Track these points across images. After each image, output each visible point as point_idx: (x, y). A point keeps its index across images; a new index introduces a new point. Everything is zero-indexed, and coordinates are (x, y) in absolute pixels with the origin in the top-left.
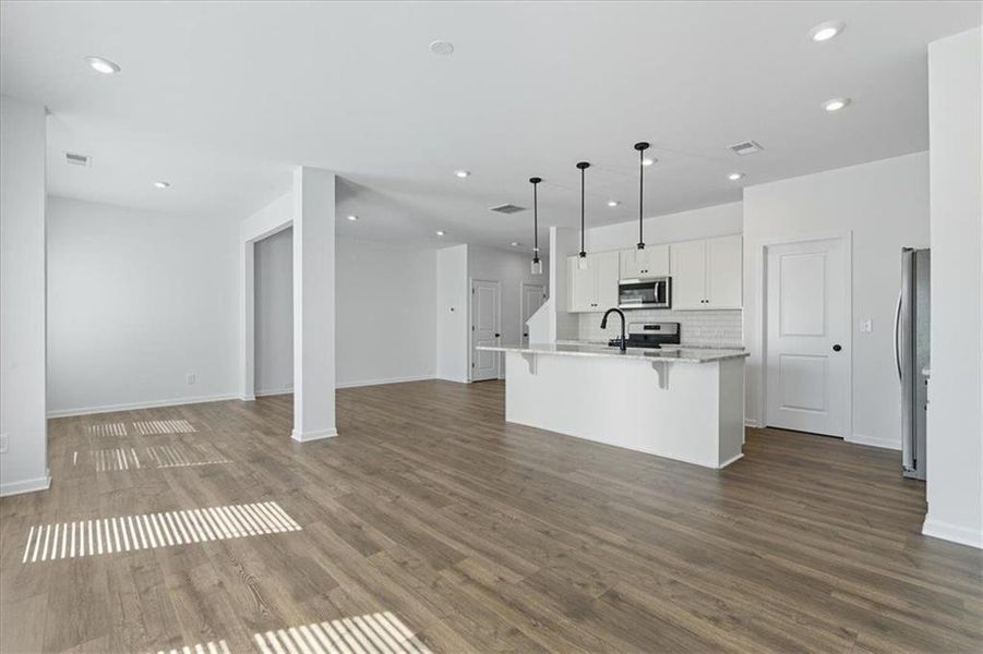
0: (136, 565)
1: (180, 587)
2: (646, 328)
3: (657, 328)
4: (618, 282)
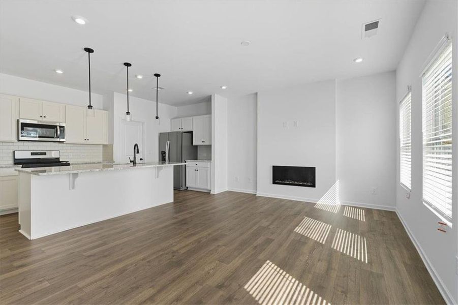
1: (332, 269)
2: (32, 154)
3: (45, 154)
4: (18, 121)
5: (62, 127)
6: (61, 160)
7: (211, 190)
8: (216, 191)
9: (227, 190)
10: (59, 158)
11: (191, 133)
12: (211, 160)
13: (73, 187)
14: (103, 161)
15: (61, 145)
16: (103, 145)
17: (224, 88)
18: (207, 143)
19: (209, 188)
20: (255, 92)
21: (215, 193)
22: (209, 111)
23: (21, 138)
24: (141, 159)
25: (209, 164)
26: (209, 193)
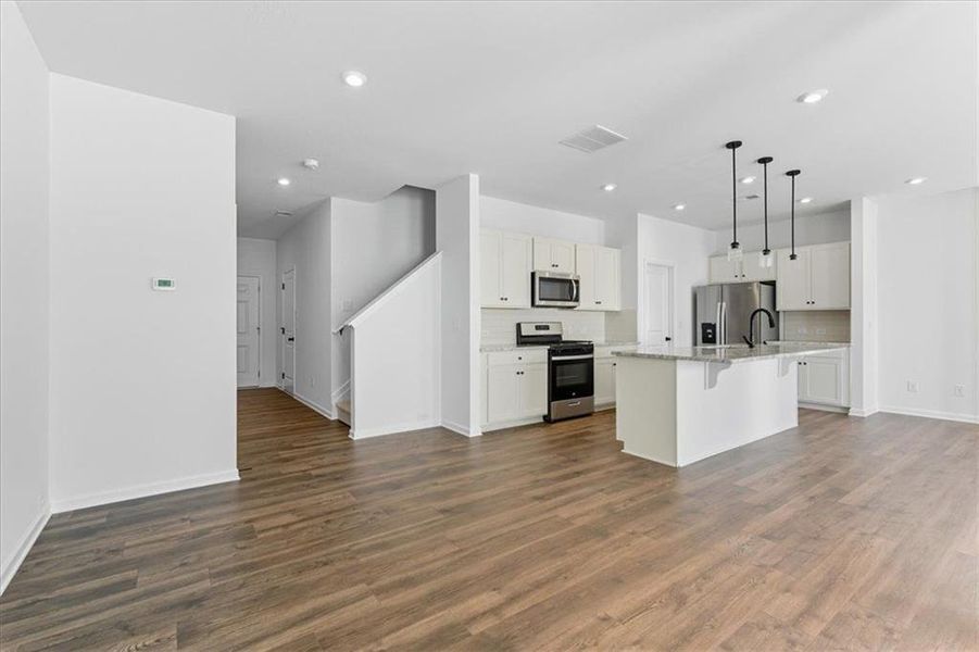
2: (538, 328)
3: (547, 328)
4: (533, 274)
5: (577, 282)
6: (564, 339)
7: (849, 408)
8: (865, 409)
9: (880, 410)
10: (560, 336)
11: (773, 284)
12: (849, 342)
14: (607, 341)
15: (570, 311)
16: (608, 312)
19: (844, 404)
21: (865, 415)
23: (538, 302)
24: (667, 339)
25: (842, 350)
26: (844, 414)
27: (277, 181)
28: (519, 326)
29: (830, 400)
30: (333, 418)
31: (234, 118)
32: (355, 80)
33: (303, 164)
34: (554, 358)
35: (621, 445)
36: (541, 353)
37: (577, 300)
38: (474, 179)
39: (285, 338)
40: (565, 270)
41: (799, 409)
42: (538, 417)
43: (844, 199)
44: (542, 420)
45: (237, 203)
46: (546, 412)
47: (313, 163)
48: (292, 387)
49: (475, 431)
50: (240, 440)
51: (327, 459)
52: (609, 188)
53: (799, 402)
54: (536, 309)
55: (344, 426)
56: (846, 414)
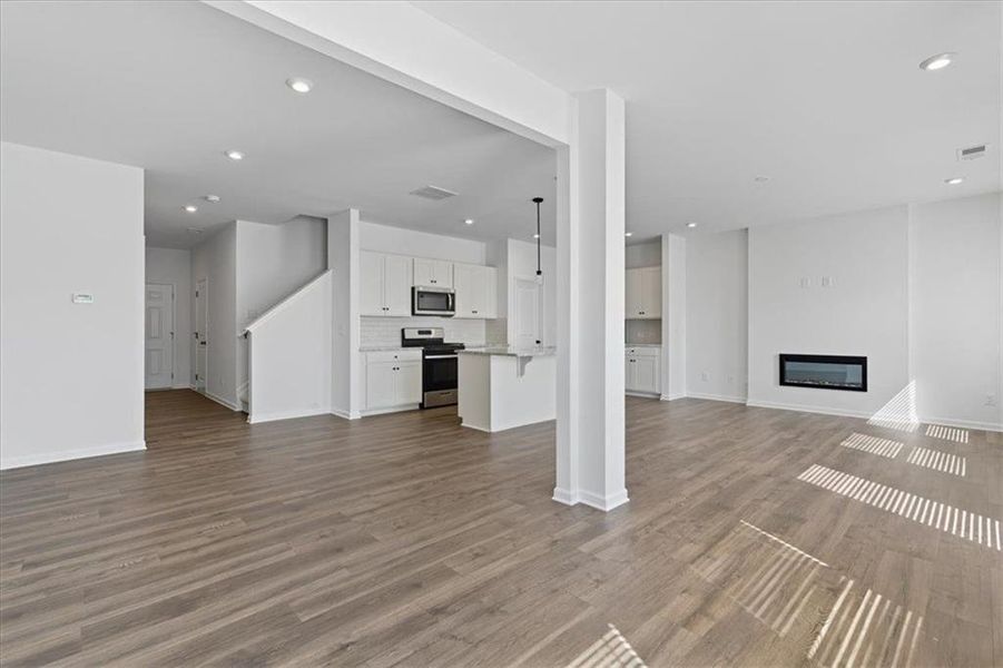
0: (831, 593)
2: (420, 333)
3: (429, 333)
4: (413, 289)
5: (453, 295)
6: (445, 342)
7: (660, 394)
8: (671, 395)
9: (685, 396)
10: (442, 339)
12: (661, 343)
13: (522, 374)
14: (487, 343)
15: (449, 319)
16: (486, 320)
17: (692, 225)
18: (649, 315)
19: (657, 391)
20: (744, 227)
21: (671, 399)
22: (658, 262)
23: (417, 312)
24: (538, 342)
25: (657, 350)
26: (657, 399)
27: (184, 208)
28: (403, 330)
29: (649, 389)
30: (237, 410)
31: (142, 170)
32: (235, 156)
33: (206, 198)
34: (427, 357)
35: (461, 420)
36: (417, 353)
37: (453, 309)
38: (354, 214)
39: (198, 342)
40: (442, 285)
41: (626, 396)
42: (415, 404)
43: (658, 234)
44: (418, 407)
45: (145, 234)
46: (421, 401)
47: (214, 198)
48: (204, 389)
49: (355, 415)
50: (146, 427)
51: (223, 435)
52: (469, 222)
53: (626, 391)
54: (415, 317)
55: (245, 415)
56: (658, 400)
